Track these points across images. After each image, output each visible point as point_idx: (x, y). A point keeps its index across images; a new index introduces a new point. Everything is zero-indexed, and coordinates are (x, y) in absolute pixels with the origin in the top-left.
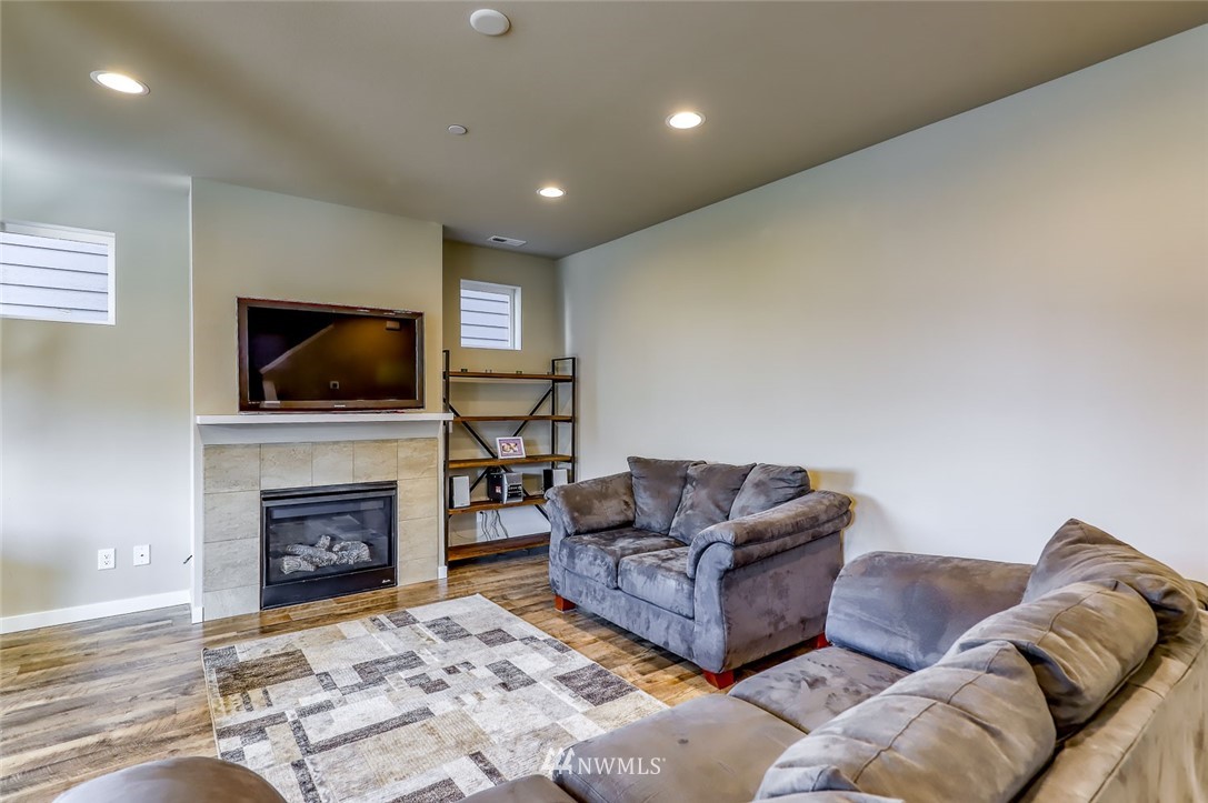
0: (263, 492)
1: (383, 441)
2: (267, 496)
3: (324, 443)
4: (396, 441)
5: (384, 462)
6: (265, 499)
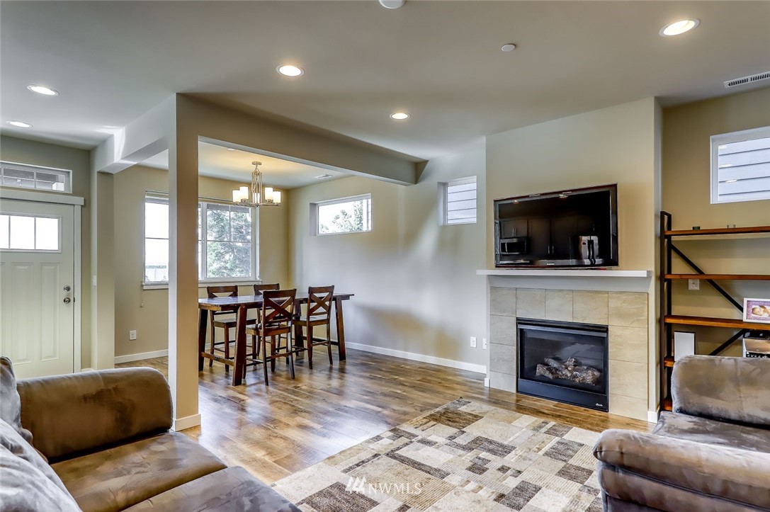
0: (518, 319)
1: (596, 292)
2: (520, 321)
3: (553, 290)
4: (607, 293)
5: (596, 309)
6: (519, 323)
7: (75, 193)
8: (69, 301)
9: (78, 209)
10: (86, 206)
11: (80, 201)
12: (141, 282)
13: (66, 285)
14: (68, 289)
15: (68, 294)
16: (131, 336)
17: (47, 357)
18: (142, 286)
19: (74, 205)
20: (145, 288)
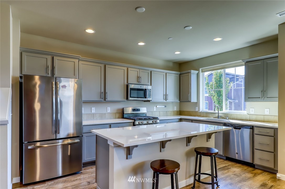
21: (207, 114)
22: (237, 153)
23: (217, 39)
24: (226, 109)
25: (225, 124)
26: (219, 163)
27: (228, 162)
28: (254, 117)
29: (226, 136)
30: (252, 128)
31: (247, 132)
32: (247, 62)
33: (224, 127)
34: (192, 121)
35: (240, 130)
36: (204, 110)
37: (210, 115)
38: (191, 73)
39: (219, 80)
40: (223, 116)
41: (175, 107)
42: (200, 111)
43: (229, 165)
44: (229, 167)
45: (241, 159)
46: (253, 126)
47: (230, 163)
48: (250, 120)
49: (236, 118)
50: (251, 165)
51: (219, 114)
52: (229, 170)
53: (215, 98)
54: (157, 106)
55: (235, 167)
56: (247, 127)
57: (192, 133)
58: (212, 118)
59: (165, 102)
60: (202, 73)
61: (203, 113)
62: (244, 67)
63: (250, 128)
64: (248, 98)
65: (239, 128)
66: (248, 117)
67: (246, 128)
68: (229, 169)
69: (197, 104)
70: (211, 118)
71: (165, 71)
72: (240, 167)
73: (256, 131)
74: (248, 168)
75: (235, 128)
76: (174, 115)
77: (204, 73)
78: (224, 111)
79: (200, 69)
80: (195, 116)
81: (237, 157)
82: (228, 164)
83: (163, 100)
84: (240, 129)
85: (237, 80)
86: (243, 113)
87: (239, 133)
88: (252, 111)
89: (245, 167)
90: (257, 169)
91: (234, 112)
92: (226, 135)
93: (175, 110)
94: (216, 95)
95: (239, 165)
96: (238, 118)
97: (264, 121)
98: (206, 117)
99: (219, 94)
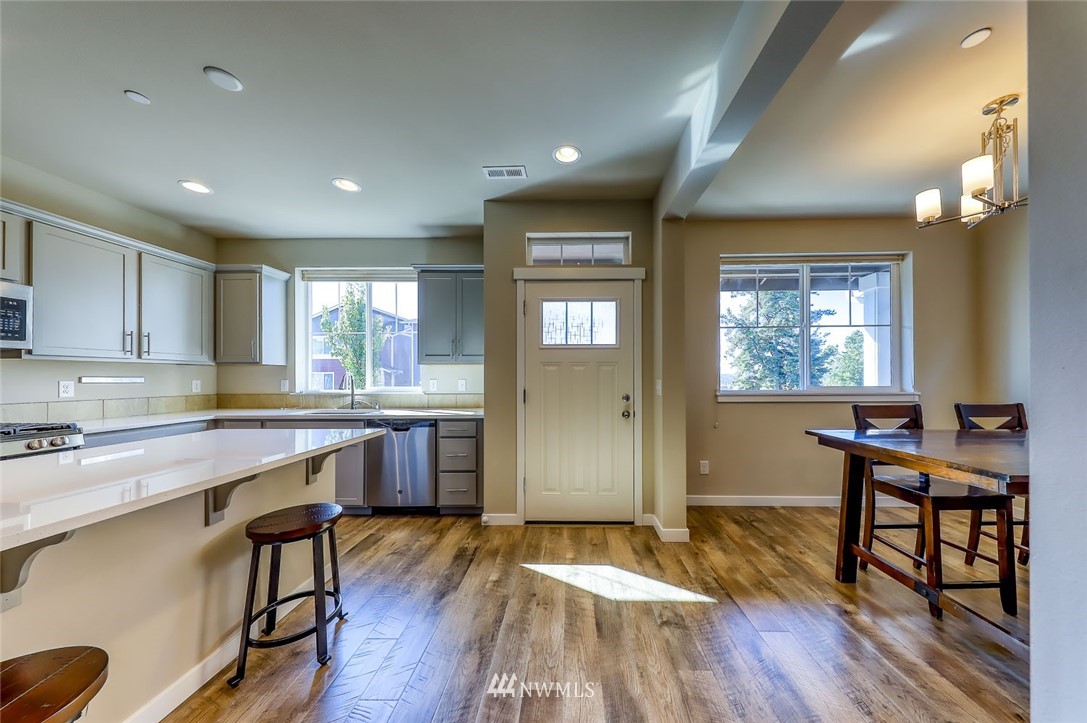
7: (635, 264)
8: (629, 416)
9: (638, 284)
10: (648, 281)
11: (639, 273)
12: (715, 391)
13: (623, 394)
14: (627, 398)
15: (628, 406)
16: (702, 469)
17: (604, 490)
18: (716, 396)
19: (633, 280)
20: (720, 399)
21: (318, 399)
22: (400, 492)
23: (344, 182)
24: (375, 383)
25: (370, 423)
26: (352, 531)
27: (379, 520)
28: (437, 400)
29: (374, 452)
30: (433, 423)
31: (422, 435)
32: (423, 271)
33: (368, 431)
34: (263, 423)
35: (408, 432)
36: (310, 389)
37: (330, 402)
38: (261, 273)
39: (358, 317)
40: (365, 401)
41: (194, 382)
42: (298, 391)
43: (379, 529)
44: (381, 534)
45: (410, 503)
46: (436, 420)
47: (383, 522)
48: (429, 408)
49: (397, 404)
50: (431, 512)
51: (356, 397)
52: (379, 543)
53: (348, 360)
54: (84, 380)
55: (396, 529)
56: (423, 423)
57: (265, 460)
58: (336, 410)
59: (134, 358)
60: (303, 283)
61: (307, 396)
62: (416, 284)
63: (431, 425)
64: (426, 355)
65: (405, 427)
66: (425, 400)
67: (421, 426)
68: (380, 540)
69: (286, 371)
70: (333, 410)
71: (136, 244)
72: (406, 524)
73: (443, 429)
74: (425, 522)
75: (395, 430)
76: (189, 409)
77: (309, 283)
78: (369, 388)
79: (298, 271)
80: (279, 408)
81: (399, 502)
82: (377, 527)
83: (121, 354)
84: (407, 429)
85: (402, 328)
86: (414, 392)
87: (404, 439)
88: (433, 387)
89: (420, 521)
90: (444, 515)
91: (395, 391)
92: (373, 449)
93: (194, 391)
94: (351, 355)
95: (405, 520)
96: (402, 405)
97: (456, 407)
98: (316, 408)
99: (359, 354)
